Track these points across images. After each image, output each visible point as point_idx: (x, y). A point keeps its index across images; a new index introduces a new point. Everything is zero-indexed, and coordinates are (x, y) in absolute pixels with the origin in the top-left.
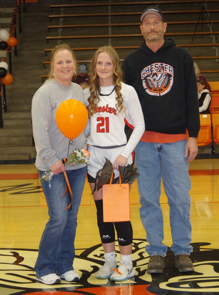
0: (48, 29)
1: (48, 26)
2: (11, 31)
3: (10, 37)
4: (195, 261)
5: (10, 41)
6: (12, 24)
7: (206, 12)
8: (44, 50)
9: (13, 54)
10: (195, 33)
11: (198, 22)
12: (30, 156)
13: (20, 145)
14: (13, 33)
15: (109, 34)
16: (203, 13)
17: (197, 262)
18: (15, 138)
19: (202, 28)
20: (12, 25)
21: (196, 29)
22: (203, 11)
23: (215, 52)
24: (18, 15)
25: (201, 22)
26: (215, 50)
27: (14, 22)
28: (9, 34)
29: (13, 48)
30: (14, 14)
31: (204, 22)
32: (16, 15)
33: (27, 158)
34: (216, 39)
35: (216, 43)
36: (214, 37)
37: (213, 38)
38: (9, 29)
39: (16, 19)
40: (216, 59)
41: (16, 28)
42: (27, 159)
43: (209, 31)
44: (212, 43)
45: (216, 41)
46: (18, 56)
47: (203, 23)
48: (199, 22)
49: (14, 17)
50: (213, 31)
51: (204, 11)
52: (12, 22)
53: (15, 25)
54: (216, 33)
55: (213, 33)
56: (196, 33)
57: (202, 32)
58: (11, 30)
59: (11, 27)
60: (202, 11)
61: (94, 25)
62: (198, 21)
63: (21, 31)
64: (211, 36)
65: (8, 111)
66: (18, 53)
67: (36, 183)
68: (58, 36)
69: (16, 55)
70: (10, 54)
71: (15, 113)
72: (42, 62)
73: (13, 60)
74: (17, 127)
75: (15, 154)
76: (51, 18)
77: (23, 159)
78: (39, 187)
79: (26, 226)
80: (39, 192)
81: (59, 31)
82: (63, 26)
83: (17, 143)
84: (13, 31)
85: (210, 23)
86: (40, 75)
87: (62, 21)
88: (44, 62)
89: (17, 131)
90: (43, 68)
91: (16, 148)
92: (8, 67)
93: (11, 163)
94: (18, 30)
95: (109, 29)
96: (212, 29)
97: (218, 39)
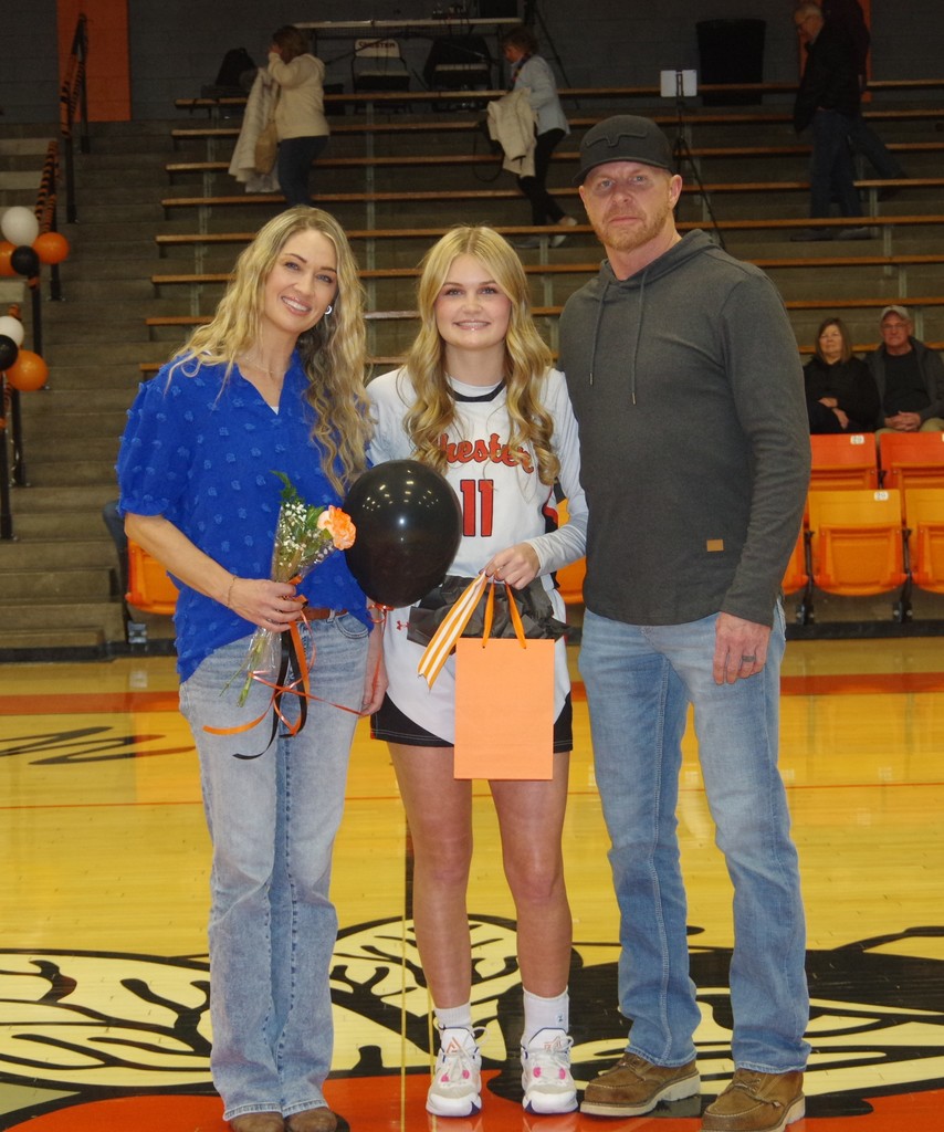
0: (163, 209)
1: (165, 198)
2: (40, 214)
6: (45, 190)
7: (689, 157)
8: (151, 278)
9: (45, 293)
12: (101, 633)
13: (70, 596)
14: (48, 222)
15: (368, 226)
18: (52, 575)
20: (43, 194)
22: (680, 152)
24: (63, 163)
27: (50, 185)
29: (46, 271)
30: (50, 160)
32: (56, 162)
33: (91, 640)
38: (35, 208)
39: (58, 177)
41: (55, 206)
42: (93, 643)
46: (64, 300)
49: (48, 168)
50: (713, 219)
51: (684, 152)
52: (43, 187)
53: (53, 197)
54: (722, 224)
55: (711, 225)
58: (40, 210)
59: (41, 203)
63: (72, 216)
65: (28, 485)
66: (63, 290)
67: (120, 725)
68: (197, 232)
69: (56, 295)
70: (34, 293)
71: (53, 489)
72: (145, 320)
73: (45, 313)
74: (55, 537)
75: (49, 627)
76: (172, 172)
77: (77, 644)
78: (131, 740)
79: (86, 872)
80: (132, 755)
81: (201, 216)
82: (216, 200)
83: (58, 590)
84: (47, 216)
85: (702, 193)
86: (137, 363)
87: (210, 181)
88: (151, 321)
89: (59, 552)
90: (147, 338)
91: (54, 606)
92: (26, 337)
93: (39, 659)
94: (62, 213)
95: (369, 211)
96: (709, 212)
97: (727, 246)
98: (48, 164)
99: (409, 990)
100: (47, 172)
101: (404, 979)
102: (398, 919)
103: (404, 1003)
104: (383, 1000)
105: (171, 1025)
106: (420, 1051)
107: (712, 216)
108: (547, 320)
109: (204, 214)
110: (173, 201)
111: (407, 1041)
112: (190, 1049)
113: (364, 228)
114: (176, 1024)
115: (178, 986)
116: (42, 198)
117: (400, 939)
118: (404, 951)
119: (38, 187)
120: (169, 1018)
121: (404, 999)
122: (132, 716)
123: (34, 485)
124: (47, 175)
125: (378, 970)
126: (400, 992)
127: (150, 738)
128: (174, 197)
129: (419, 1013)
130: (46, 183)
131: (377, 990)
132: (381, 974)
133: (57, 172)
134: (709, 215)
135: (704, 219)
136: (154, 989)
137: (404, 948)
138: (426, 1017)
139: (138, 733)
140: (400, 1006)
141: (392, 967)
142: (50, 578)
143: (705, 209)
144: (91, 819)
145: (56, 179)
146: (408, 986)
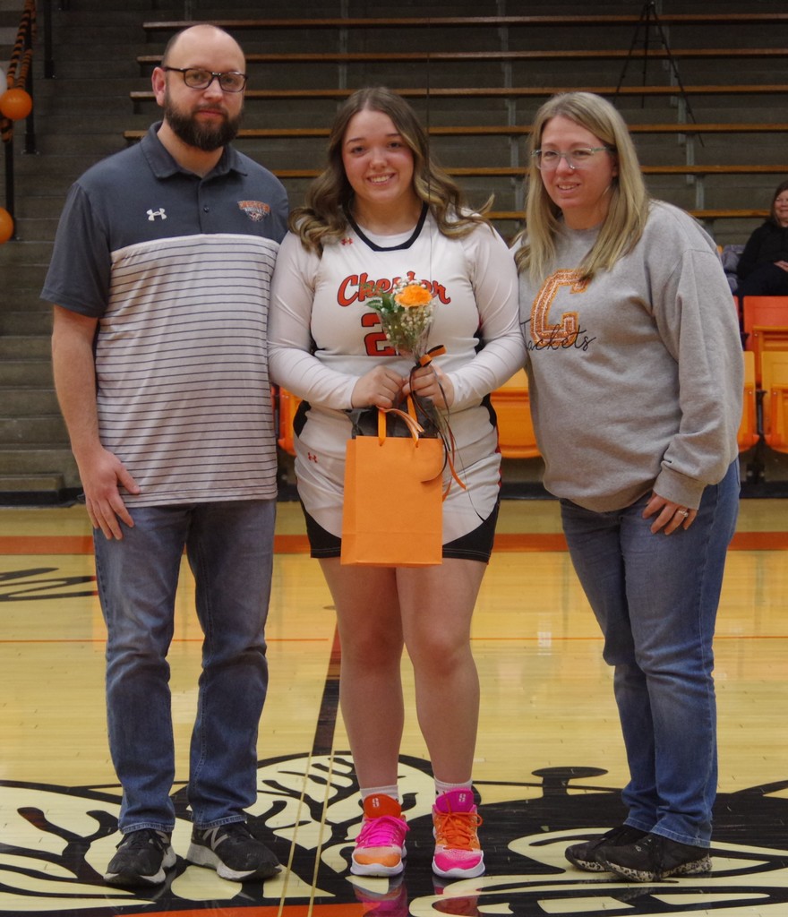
0: (139, 66)
1: (140, 55)
2: (13, 69)
3: (9, 88)
4: (545, 828)
5: (10, 100)
6: (19, 45)
7: (658, 23)
8: (123, 133)
9: (20, 146)
10: (618, 90)
11: (630, 52)
13: (30, 441)
14: (22, 77)
15: (340, 86)
16: (648, 24)
17: (552, 830)
18: (15, 421)
19: (644, 73)
20: (18, 49)
21: (623, 76)
22: (648, 17)
23: (685, 153)
24: (41, 21)
25: (641, 53)
26: (683, 145)
27: (27, 39)
28: (7, 77)
29: (20, 126)
30: (27, 15)
31: (650, 53)
32: (33, 17)
33: (50, 486)
34: (689, 110)
35: (688, 122)
36: (681, 105)
37: (676, 107)
38: (8, 63)
39: (35, 32)
40: (685, 174)
41: (31, 60)
43: (667, 83)
44: (675, 122)
45: (689, 115)
46: (38, 153)
47: (646, 58)
48: (635, 53)
49: (25, 23)
50: (680, 85)
51: (652, 18)
52: (19, 41)
53: (29, 51)
54: (687, 89)
55: (678, 89)
56: (624, 89)
57: (644, 85)
58: (14, 65)
59: (16, 57)
60: (645, 18)
61: (291, 57)
62: (631, 50)
63: (49, 70)
64: (673, 100)
66: (39, 144)
67: (71, 565)
69: (31, 149)
70: (8, 146)
73: (17, 165)
79: (5, 704)
83: (20, 436)
84: (20, 71)
85: (669, 58)
89: (23, 398)
94: (38, 68)
95: (340, 70)
96: (676, 77)
97: (693, 110)
98: (25, 19)
99: (302, 823)
100: (23, 27)
101: (299, 813)
102: (306, 755)
103: (295, 836)
104: (275, 833)
105: (59, 853)
106: (303, 883)
107: (679, 81)
108: (513, 180)
111: (292, 873)
112: (74, 876)
113: (336, 87)
114: (65, 851)
115: (75, 816)
116: (17, 53)
117: (303, 775)
118: (304, 786)
119: (13, 42)
120: (58, 845)
121: (296, 832)
124: (24, 30)
125: (275, 803)
126: (293, 826)
128: (149, 54)
129: (308, 846)
130: (21, 37)
131: (270, 823)
132: (279, 807)
133: (33, 27)
134: (676, 81)
135: (671, 84)
136: (49, 818)
137: (305, 783)
138: (316, 849)
140: (291, 839)
141: (290, 801)
142: (13, 423)
143: (673, 73)
145: (33, 34)
146: (302, 819)
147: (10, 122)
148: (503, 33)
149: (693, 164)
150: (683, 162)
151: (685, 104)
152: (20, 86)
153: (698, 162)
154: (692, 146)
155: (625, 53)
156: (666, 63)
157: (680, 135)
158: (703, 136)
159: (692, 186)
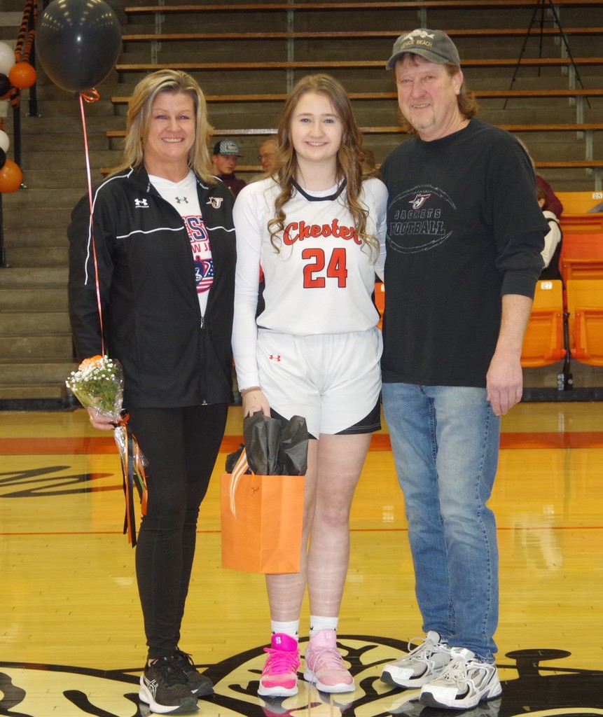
0: (122, 43)
2: (19, 46)
3: (16, 62)
4: (527, 708)
5: (18, 72)
6: (24, 27)
7: (551, 6)
8: (111, 99)
9: (25, 109)
10: (519, 61)
11: (529, 31)
12: (64, 388)
14: (27, 53)
15: (289, 59)
17: (532, 710)
18: (25, 339)
19: (540, 47)
20: (23, 30)
21: (523, 50)
22: (544, 1)
23: (575, 114)
25: (538, 31)
26: (574, 107)
27: (30, 21)
28: (15, 53)
29: (25, 93)
30: (30, 2)
31: (545, 31)
32: (34, 3)
34: (578, 78)
35: (577, 88)
36: (572, 73)
37: (568, 76)
38: (16, 41)
39: (36, 15)
40: (576, 130)
41: (34, 40)
42: (57, 395)
43: (558, 55)
44: (567, 88)
45: (578, 82)
46: (40, 116)
47: (541, 35)
48: (533, 31)
49: (29, 8)
50: (570, 56)
51: (546, 2)
52: (24, 24)
53: (32, 32)
54: (577, 60)
55: (569, 61)
56: (523, 61)
57: (540, 58)
58: (20, 43)
59: (22, 36)
61: (248, 35)
62: (529, 28)
64: (564, 69)
65: (8, 265)
66: (39, 107)
67: (78, 464)
68: (149, 62)
69: (33, 111)
70: (16, 110)
71: (28, 269)
72: (105, 133)
73: (24, 126)
74: (31, 308)
75: (22, 382)
76: (129, 14)
77: (44, 396)
78: (89, 477)
80: (89, 490)
81: (152, 49)
82: (165, 36)
83: (30, 351)
84: (25, 48)
85: (561, 35)
86: (99, 168)
87: (160, 22)
88: (109, 134)
89: (32, 320)
90: (107, 147)
91: (25, 365)
92: (10, 145)
93: (14, 409)
95: (289, 46)
96: (567, 50)
97: (582, 78)
98: (29, 5)
100: (27, 11)
109: (155, 48)
110: (130, 37)
113: (286, 60)
116: (22, 33)
119: (20, 24)
122: (89, 457)
123: (13, 265)
124: (28, 14)
127: (104, 475)
128: (132, 33)
130: (26, 20)
133: (35, 11)
134: (567, 53)
135: (563, 56)
136: (93, 701)
139: (93, 472)
142: (24, 342)
143: (564, 48)
144: (47, 546)
145: (35, 17)
146: (313, 701)
147: (18, 90)
148: (422, 15)
149: (582, 122)
150: (574, 120)
151: (574, 73)
152: (25, 60)
153: (586, 120)
154: (582, 107)
155: (525, 31)
156: (557, 39)
157: (570, 98)
158: (590, 99)
159: (583, 141)
